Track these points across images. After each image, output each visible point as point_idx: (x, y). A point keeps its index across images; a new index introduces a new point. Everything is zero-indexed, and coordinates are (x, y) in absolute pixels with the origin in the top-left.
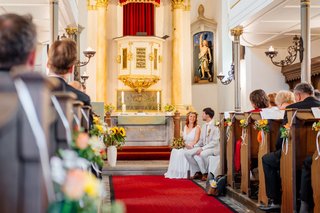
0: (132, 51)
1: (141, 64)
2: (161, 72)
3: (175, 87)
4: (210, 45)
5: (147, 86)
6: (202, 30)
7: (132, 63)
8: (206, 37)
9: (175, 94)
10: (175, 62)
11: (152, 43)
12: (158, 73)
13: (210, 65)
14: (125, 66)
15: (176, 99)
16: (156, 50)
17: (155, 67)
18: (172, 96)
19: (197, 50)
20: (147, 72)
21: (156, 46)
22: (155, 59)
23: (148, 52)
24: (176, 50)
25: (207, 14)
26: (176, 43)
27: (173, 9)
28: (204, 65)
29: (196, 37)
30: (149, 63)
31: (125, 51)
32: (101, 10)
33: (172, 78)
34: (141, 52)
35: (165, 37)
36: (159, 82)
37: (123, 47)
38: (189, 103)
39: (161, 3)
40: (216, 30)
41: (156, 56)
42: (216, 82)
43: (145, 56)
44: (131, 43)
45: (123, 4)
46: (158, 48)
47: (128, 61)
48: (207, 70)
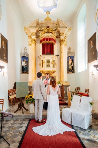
0: (45, 61)
1: (48, 66)
2: (56, 69)
3: (61, 74)
4: (72, 61)
5: (51, 74)
6: (70, 55)
7: (45, 65)
8: (71, 58)
9: (61, 77)
10: (62, 65)
11: (52, 58)
12: (55, 69)
13: (73, 67)
14: (42, 67)
15: (62, 79)
16: (54, 61)
17: (54, 67)
18: (60, 78)
19: (68, 62)
20: (50, 69)
22: (54, 64)
23: (51, 61)
24: (62, 60)
25: (72, 50)
26: (62, 58)
27: (61, 44)
28: (70, 67)
29: (68, 57)
30: (51, 65)
31: (42, 61)
32: (33, 45)
33: (60, 71)
34: (48, 61)
35: (58, 55)
36: (55, 73)
37: (42, 59)
38: (67, 80)
39: (56, 43)
40: (74, 55)
41: (54, 63)
42: (75, 73)
43: (50, 63)
44: (45, 58)
45: (42, 43)
46: (54, 59)
47: (43, 65)
48: (72, 69)
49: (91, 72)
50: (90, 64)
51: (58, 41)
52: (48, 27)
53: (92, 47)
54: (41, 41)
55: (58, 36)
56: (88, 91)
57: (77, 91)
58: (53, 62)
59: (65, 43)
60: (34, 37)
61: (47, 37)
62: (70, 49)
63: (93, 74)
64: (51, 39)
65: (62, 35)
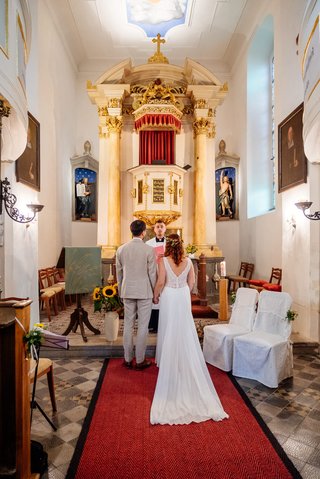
0: (149, 183)
1: (158, 199)
2: (182, 207)
3: (198, 224)
4: (231, 182)
6: (224, 165)
7: (148, 197)
8: (226, 174)
9: (198, 232)
10: (198, 195)
11: (171, 174)
12: (178, 208)
13: (231, 202)
14: (140, 201)
15: (199, 238)
16: (176, 182)
17: (175, 202)
18: (194, 235)
19: (218, 187)
20: (166, 207)
21: (176, 178)
22: (175, 192)
23: (167, 184)
24: (199, 183)
25: (229, 150)
26: (200, 175)
27: (196, 134)
28: (225, 202)
29: (218, 172)
30: (168, 197)
31: (140, 183)
32: (114, 137)
33: (194, 215)
34: (159, 184)
35: (187, 167)
36: (180, 219)
37: (138, 179)
38: (213, 241)
39: (182, 130)
40: (238, 165)
41: (176, 189)
42: (238, 219)
43: (163, 189)
44: (147, 174)
45: (139, 130)
46: (178, 180)
47: (144, 195)
48: (228, 207)
49: (290, 219)
50: (284, 194)
51: (189, 123)
52: (158, 82)
53: (291, 145)
54: (137, 125)
55: (189, 110)
56: (281, 275)
57: (245, 276)
58: (173, 189)
59: (210, 131)
60: (116, 112)
61: (157, 113)
62: (224, 147)
63: (294, 226)
64: (167, 119)
65: (200, 107)
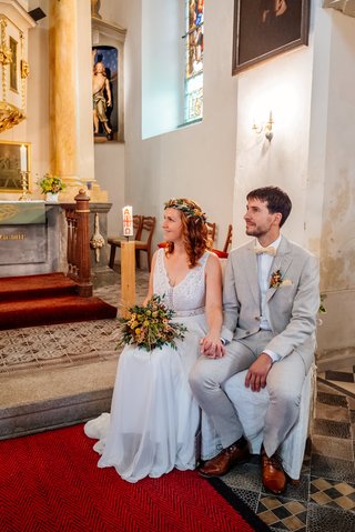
12: (19, 101)
17: (13, 86)
18: (54, 158)
22: (13, 63)
35: (36, 16)
38: (90, 176)
41: (14, 58)
42: (122, 141)
46: (16, 38)
48: (105, 120)
50: (244, 77)
58: (8, 53)
63: (269, 137)
